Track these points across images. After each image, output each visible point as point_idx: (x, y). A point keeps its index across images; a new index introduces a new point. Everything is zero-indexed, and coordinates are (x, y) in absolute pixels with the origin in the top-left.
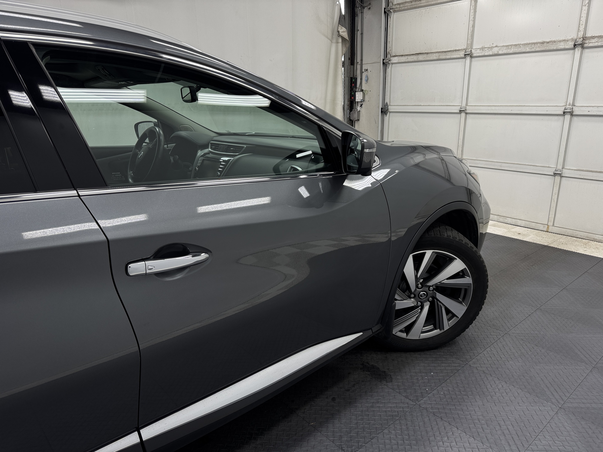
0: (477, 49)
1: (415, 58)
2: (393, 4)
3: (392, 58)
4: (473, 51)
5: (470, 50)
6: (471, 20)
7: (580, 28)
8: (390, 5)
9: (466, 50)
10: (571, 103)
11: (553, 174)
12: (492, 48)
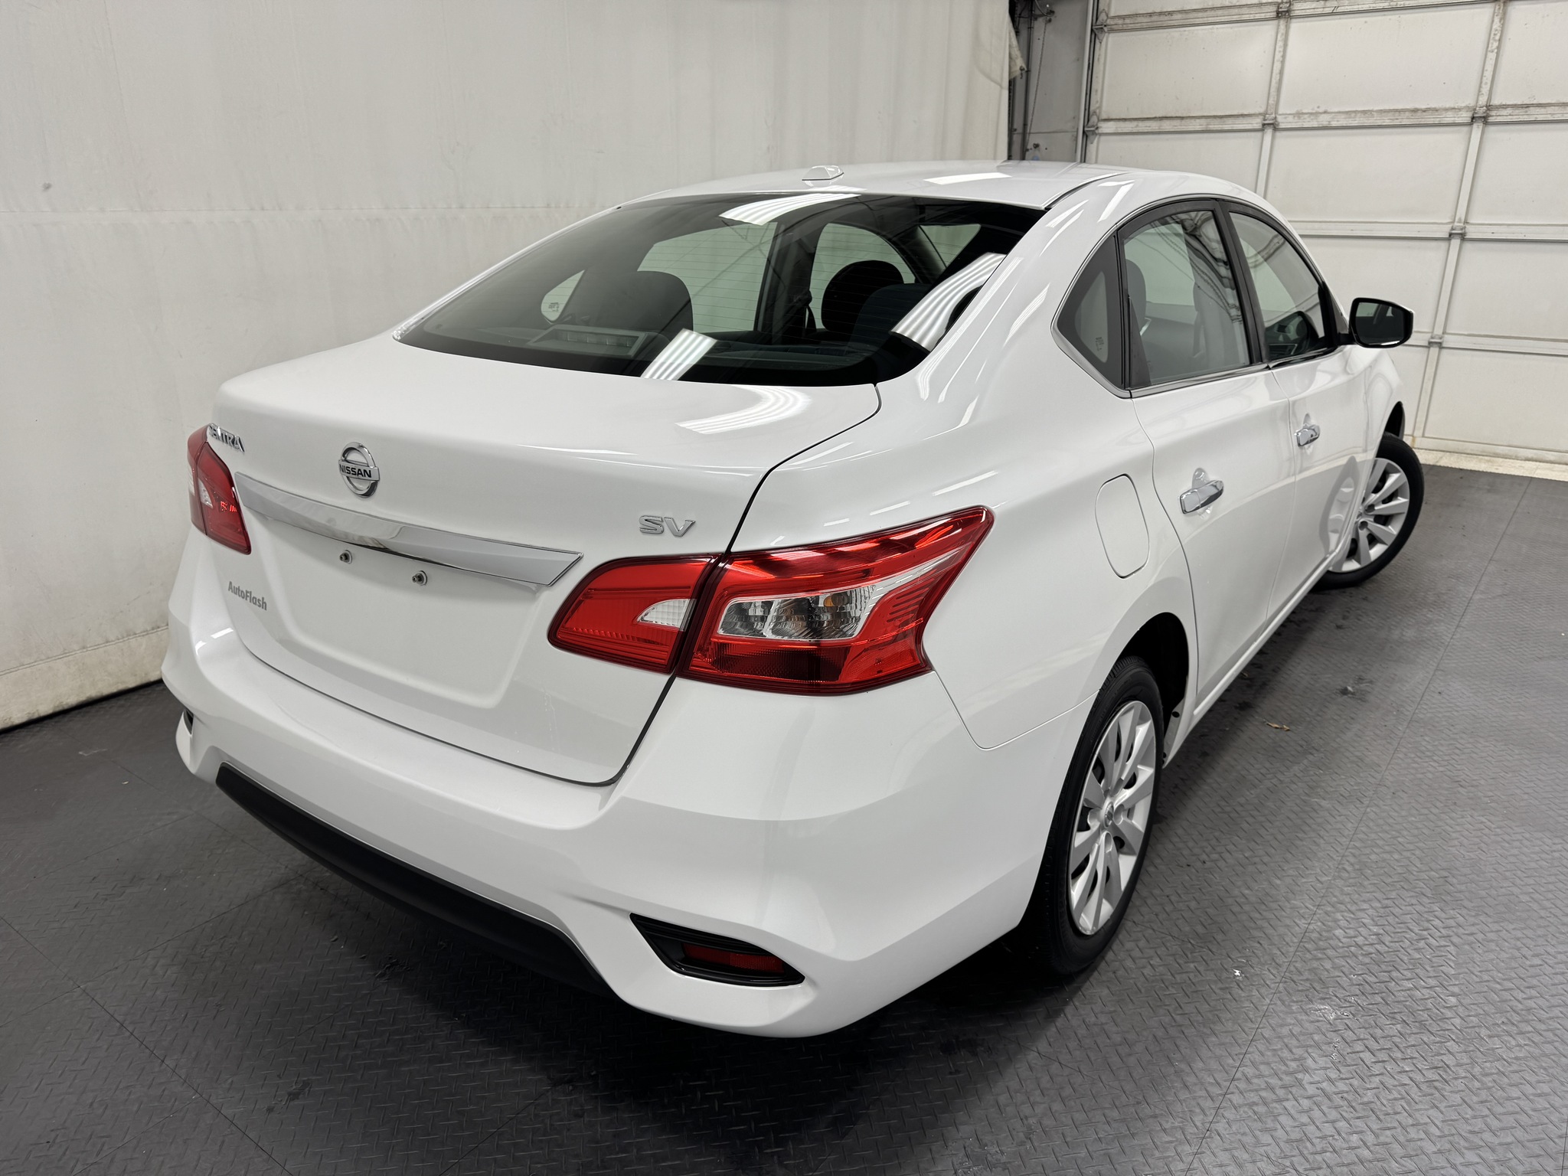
0: (1286, 114)
1: (1154, 126)
2: (1107, 16)
3: (1101, 124)
4: (1280, 119)
5: (1273, 116)
6: (1278, 61)
7: (1482, 89)
8: (1103, 17)
9: (1265, 116)
10: (1463, 220)
11: (1427, 344)
12: (1317, 114)
